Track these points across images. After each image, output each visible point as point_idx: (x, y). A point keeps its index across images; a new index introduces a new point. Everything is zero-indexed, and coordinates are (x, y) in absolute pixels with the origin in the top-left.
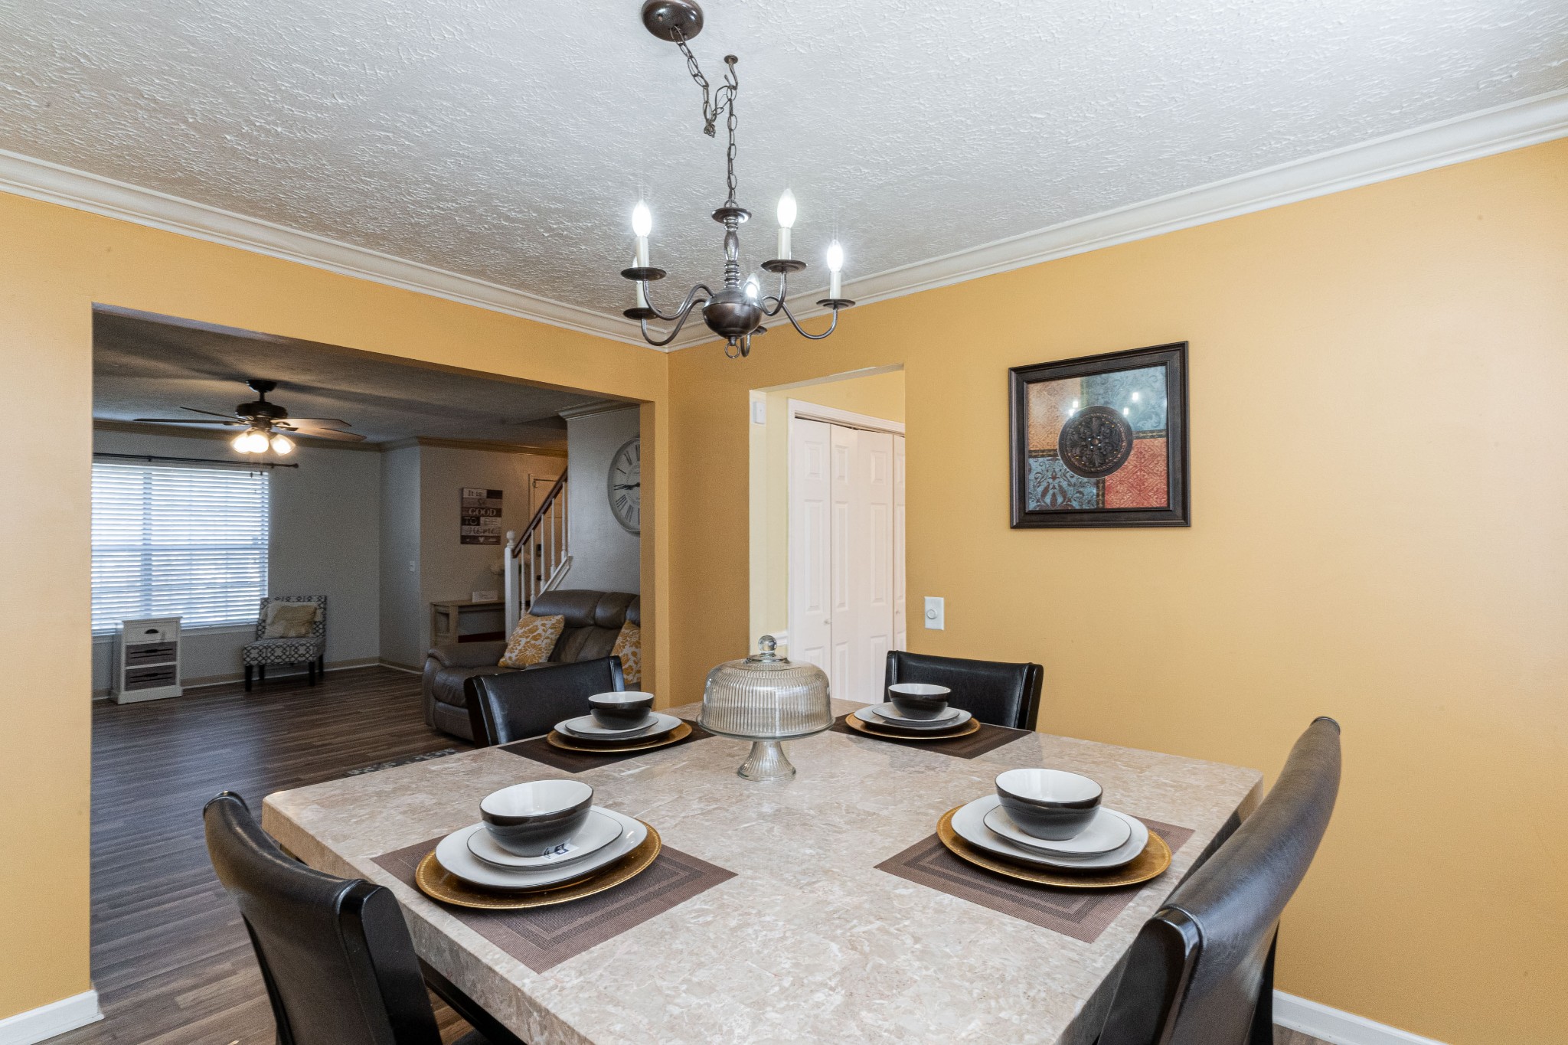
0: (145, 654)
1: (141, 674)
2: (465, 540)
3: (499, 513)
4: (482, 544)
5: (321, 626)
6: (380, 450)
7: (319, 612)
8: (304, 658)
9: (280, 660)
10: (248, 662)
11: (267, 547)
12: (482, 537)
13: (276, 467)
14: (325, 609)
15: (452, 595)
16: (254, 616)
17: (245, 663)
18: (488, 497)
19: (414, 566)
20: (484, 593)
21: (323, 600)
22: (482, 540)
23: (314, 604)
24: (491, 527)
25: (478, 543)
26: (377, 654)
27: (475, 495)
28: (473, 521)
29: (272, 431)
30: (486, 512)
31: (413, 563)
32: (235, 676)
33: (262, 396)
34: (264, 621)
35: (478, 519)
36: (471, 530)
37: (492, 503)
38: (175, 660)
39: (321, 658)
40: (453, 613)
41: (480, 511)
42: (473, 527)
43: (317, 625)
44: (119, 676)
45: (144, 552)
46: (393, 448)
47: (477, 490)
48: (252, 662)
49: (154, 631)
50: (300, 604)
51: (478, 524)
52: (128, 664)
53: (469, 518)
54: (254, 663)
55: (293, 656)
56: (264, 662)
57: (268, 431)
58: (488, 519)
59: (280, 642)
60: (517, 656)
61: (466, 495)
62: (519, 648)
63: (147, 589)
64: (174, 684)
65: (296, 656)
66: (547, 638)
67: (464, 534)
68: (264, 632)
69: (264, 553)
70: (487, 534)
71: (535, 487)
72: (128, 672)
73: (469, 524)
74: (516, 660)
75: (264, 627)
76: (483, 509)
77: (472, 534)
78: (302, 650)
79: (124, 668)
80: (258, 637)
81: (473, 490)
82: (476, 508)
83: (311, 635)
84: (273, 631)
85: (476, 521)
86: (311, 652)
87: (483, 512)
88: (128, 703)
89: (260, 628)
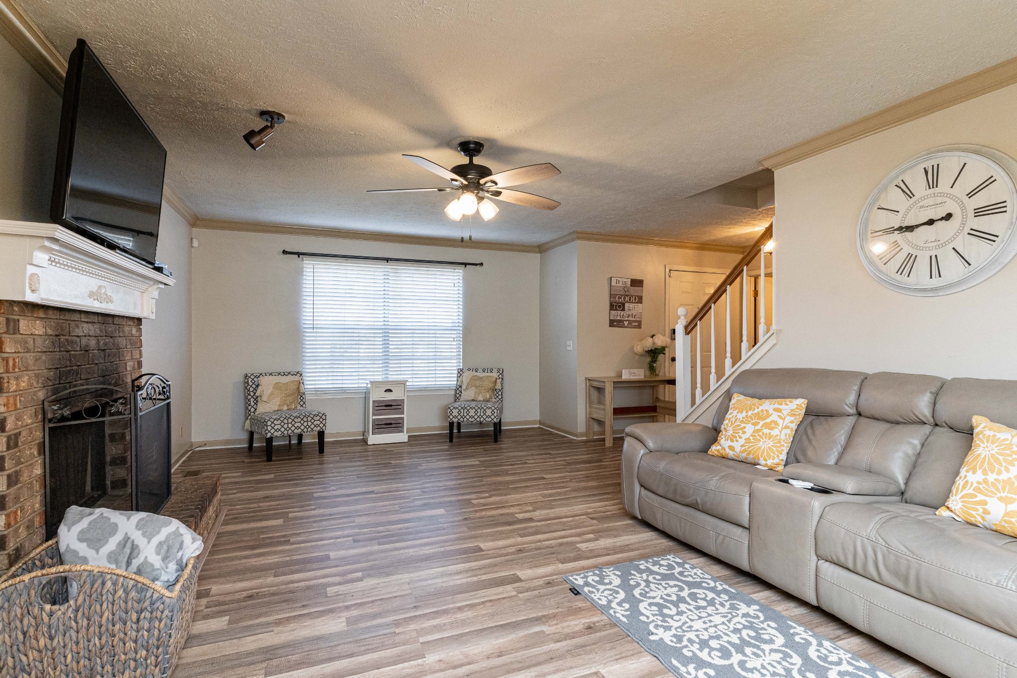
0: (384, 408)
1: (384, 423)
2: (613, 323)
3: (640, 300)
4: (626, 327)
5: (500, 393)
6: (540, 252)
7: (499, 381)
8: (490, 419)
9: (473, 419)
10: (451, 419)
11: (461, 329)
12: (626, 321)
13: (467, 266)
14: (502, 379)
15: (604, 371)
16: (452, 382)
17: (449, 420)
18: (631, 285)
19: (571, 345)
20: (633, 371)
21: (501, 372)
22: (626, 323)
23: (495, 375)
24: (634, 312)
25: (623, 326)
26: (538, 418)
27: (621, 283)
28: (620, 307)
29: (479, 195)
30: (630, 299)
31: (570, 343)
32: (442, 428)
33: (471, 160)
34: (461, 387)
35: (624, 305)
36: (617, 315)
37: (634, 291)
38: (403, 413)
39: (500, 420)
40: (609, 388)
41: (624, 298)
42: (619, 312)
43: (497, 392)
44: (369, 421)
45: (384, 331)
46: (553, 247)
47: (622, 280)
48: (454, 419)
49: (390, 391)
50: (485, 374)
51: (623, 310)
52: (374, 414)
53: (616, 305)
54: (455, 420)
55: (482, 417)
56: (462, 419)
57: (477, 195)
58: (631, 305)
59: (473, 404)
60: (742, 446)
61: (613, 283)
62: (744, 436)
63: (386, 358)
64: (402, 432)
65: (485, 417)
66: (786, 427)
67: (612, 318)
68: (460, 396)
69: (459, 333)
70: (630, 318)
71: (670, 276)
72: (374, 420)
73: (616, 310)
74: (742, 452)
75: (461, 392)
76: (627, 296)
77: (619, 318)
78: (489, 412)
79: (371, 418)
80: (456, 399)
81: (618, 279)
82: (622, 296)
83: (493, 400)
84: (468, 394)
85: (622, 307)
86: (495, 415)
87: (627, 299)
88: (373, 444)
89: (458, 392)
